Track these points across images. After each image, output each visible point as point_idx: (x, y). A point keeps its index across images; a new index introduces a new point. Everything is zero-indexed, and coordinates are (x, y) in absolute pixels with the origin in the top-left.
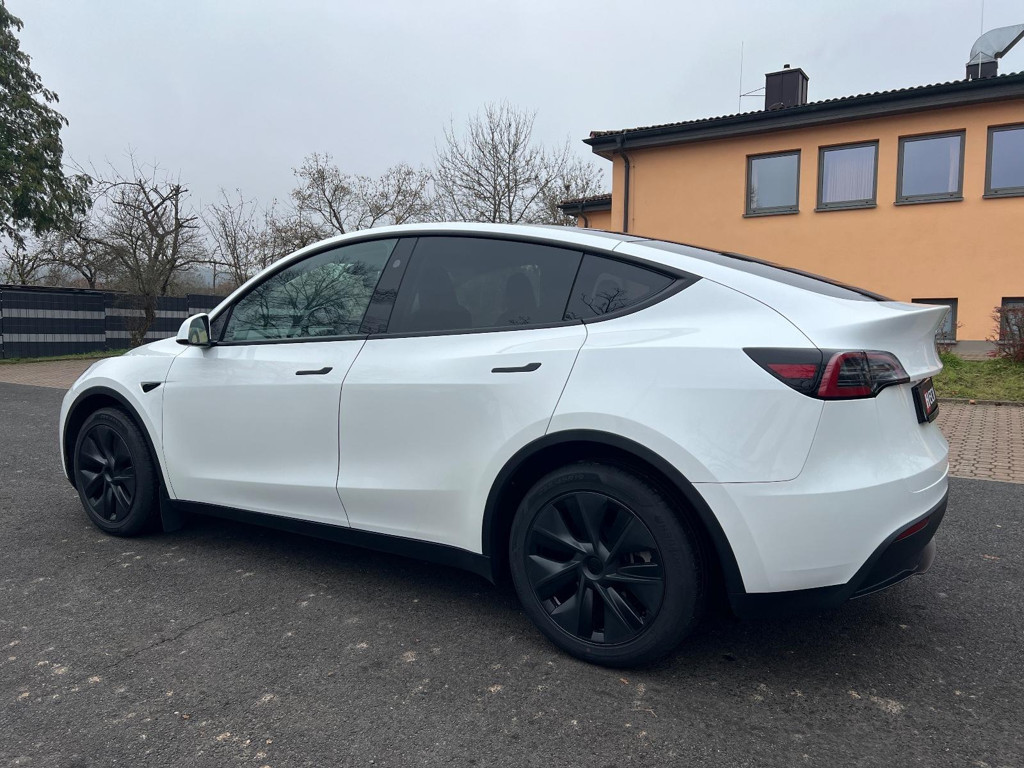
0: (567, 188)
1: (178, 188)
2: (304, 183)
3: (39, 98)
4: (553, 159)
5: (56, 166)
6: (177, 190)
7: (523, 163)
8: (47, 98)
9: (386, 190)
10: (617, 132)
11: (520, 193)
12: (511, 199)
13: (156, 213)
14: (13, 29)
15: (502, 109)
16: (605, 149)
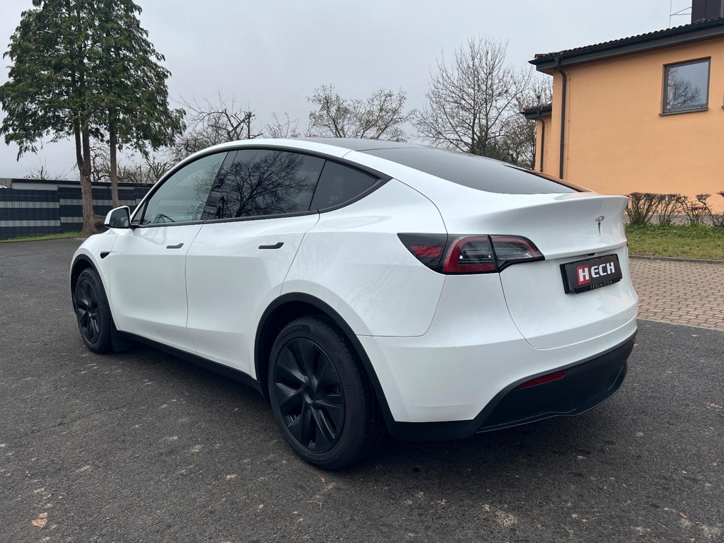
0: (539, 97)
1: (250, 113)
2: (317, 108)
3: (153, 58)
4: (521, 76)
5: (164, 104)
6: (249, 116)
7: (497, 81)
8: (158, 58)
9: (372, 109)
10: (556, 53)
11: (494, 104)
12: (488, 108)
13: (236, 132)
14: (136, 13)
15: (481, 41)
16: (545, 68)
